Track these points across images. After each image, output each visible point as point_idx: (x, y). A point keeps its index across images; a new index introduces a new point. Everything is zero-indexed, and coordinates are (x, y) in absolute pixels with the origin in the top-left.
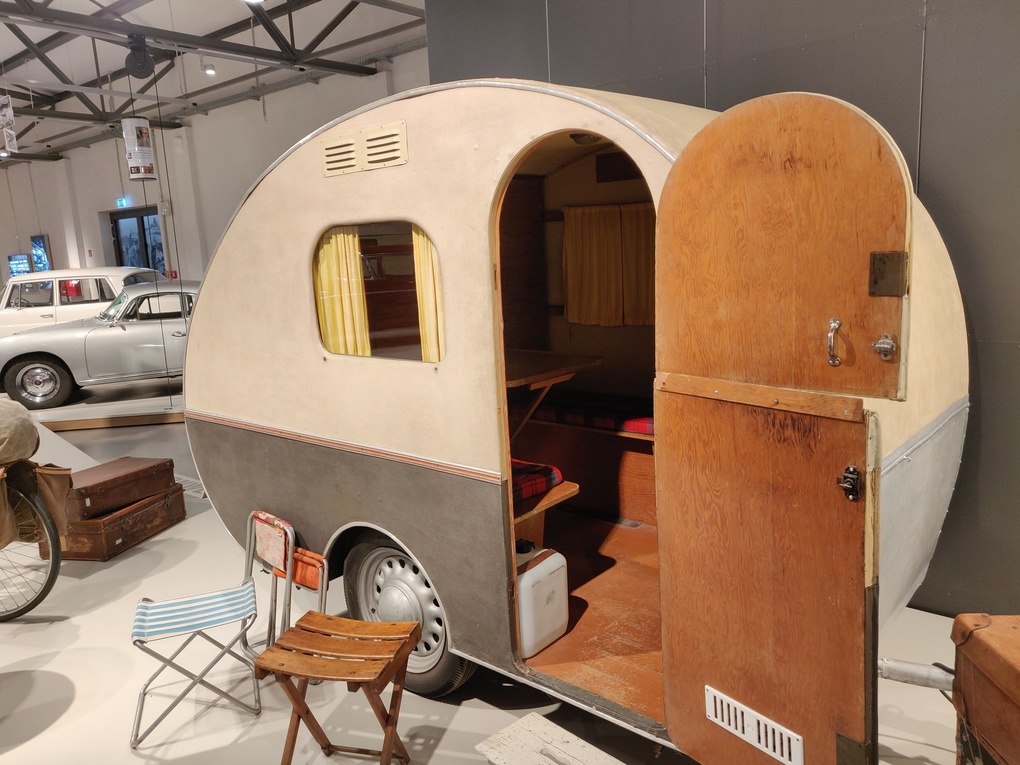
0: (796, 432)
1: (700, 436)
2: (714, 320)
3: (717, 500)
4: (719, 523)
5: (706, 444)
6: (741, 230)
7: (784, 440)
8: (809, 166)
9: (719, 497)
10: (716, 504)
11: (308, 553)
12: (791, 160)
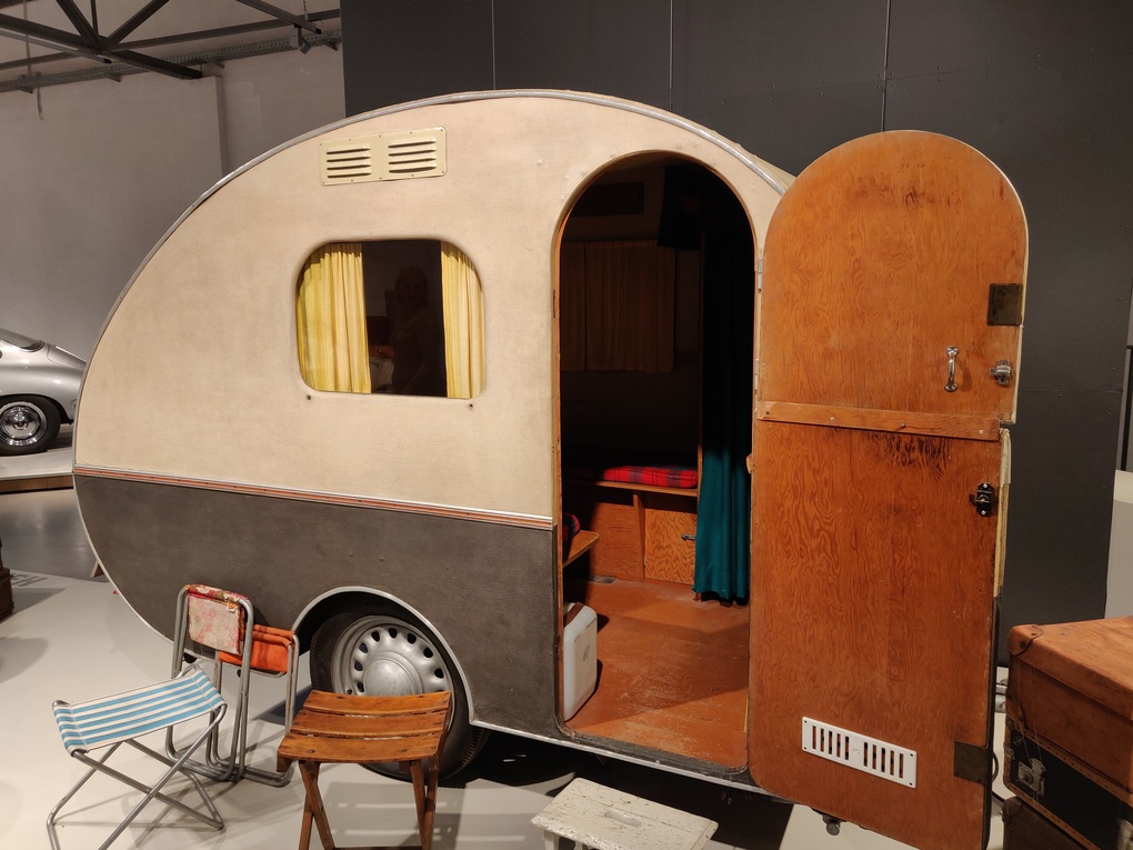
0: (924, 454)
1: (809, 465)
2: (826, 349)
3: (827, 527)
4: (829, 551)
5: (816, 472)
6: (858, 261)
7: (910, 463)
8: (932, 201)
9: (830, 524)
10: (826, 531)
11: (269, 629)
12: (913, 195)
